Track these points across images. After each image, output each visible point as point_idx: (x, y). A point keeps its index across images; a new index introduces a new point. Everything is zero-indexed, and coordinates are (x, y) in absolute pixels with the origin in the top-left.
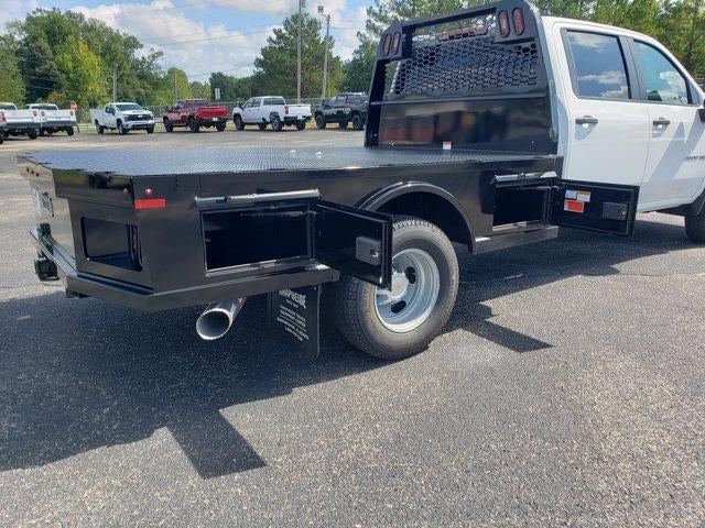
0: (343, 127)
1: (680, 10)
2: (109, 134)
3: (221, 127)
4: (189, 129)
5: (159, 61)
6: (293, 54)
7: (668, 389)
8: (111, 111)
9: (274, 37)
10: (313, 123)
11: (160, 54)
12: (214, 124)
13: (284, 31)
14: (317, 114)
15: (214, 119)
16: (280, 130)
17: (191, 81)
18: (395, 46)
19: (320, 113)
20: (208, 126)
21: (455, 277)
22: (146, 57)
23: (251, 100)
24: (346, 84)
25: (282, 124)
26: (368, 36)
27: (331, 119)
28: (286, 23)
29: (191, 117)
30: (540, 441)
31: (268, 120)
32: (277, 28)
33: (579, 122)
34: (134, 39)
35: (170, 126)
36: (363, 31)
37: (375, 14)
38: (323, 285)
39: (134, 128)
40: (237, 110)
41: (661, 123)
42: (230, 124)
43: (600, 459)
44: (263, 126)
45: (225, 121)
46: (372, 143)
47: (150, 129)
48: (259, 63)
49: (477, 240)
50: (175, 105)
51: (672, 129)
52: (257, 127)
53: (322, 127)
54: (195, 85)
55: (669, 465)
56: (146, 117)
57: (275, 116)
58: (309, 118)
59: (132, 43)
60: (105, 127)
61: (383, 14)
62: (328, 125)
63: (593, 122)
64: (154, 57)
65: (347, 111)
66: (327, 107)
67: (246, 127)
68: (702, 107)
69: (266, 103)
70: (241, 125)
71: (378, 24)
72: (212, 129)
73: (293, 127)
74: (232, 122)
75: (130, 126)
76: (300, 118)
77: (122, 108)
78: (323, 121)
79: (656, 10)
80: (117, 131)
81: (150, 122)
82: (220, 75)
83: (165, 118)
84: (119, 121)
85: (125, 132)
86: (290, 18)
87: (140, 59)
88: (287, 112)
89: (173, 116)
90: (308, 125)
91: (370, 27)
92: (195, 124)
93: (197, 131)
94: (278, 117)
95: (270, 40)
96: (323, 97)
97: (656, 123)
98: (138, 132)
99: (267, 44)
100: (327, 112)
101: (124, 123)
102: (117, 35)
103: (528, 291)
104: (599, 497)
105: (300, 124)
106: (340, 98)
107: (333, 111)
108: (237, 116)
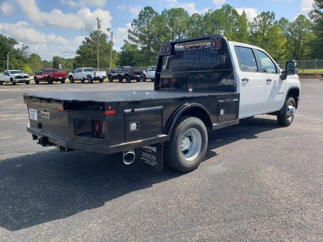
0: (121, 81)
1: (257, 34)
2: (5, 85)
3: (63, 81)
4: (47, 82)
5: (26, 50)
6: (95, 48)
7: (289, 176)
8: (7, 74)
9: (85, 41)
10: (107, 79)
11: (27, 47)
12: (60, 80)
13: (90, 38)
14: (109, 75)
15: (60, 78)
16: (92, 83)
17: (43, 60)
18: (168, 50)
19: (110, 75)
20: (57, 81)
21: (207, 139)
22: (20, 48)
23: (77, 69)
24: (119, 62)
25: (93, 80)
26: (129, 41)
27: (115, 77)
28: (91, 35)
29: (48, 77)
30: (252, 195)
31: (86, 78)
32: (87, 37)
33: (243, 80)
34: (13, 40)
35: (37, 81)
36: (127, 39)
37: (132, 32)
38: (164, 142)
39: (19, 82)
40: (70, 74)
41: (269, 80)
42: (67, 80)
43: (274, 199)
44: (83, 81)
45: (65, 79)
46: (157, 88)
47: (28, 83)
48: (79, 52)
49: (214, 124)
50: (41, 71)
51: (272, 82)
52: (80, 81)
53: (111, 81)
54: (45, 61)
55: (297, 199)
56: (26, 77)
57: (89, 76)
58: (105, 77)
59: (13, 42)
60: (4, 82)
61: (135, 32)
62: (114, 81)
63: (248, 80)
64: (24, 48)
65: (123, 74)
66: (113, 72)
67: (75, 81)
68: (281, 74)
69: (85, 70)
70: (72, 80)
71: (133, 36)
72: (59, 82)
73: (98, 81)
74: (68, 79)
75: (17, 81)
76: (101, 77)
77: (12, 73)
78: (111, 79)
79: (248, 34)
80: (10, 83)
81: (27, 79)
82: (58, 57)
83: (35, 77)
84: (11, 79)
85: (14, 84)
86: (93, 32)
87: (17, 49)
88: (95, 75)
89: (39, 77)
90: (105, 80)
91: (130, 38)
92: (50, 80)
93: (52, 83)
94: (91, 77)
95: (84, 42)
96: (111, 68)
97: (267, 80)
98: (22, 84)
99: (82, 44)
100: (113, 74)
101: (14, 79)
102: (5, 38)
103: (227, 145)
104: (277, 211)
105: (101, 80)
106: (119, 69)
107: (116, 74)
108: (71, 76)
